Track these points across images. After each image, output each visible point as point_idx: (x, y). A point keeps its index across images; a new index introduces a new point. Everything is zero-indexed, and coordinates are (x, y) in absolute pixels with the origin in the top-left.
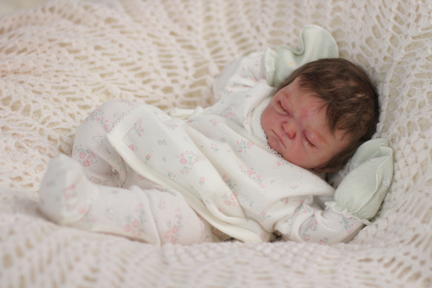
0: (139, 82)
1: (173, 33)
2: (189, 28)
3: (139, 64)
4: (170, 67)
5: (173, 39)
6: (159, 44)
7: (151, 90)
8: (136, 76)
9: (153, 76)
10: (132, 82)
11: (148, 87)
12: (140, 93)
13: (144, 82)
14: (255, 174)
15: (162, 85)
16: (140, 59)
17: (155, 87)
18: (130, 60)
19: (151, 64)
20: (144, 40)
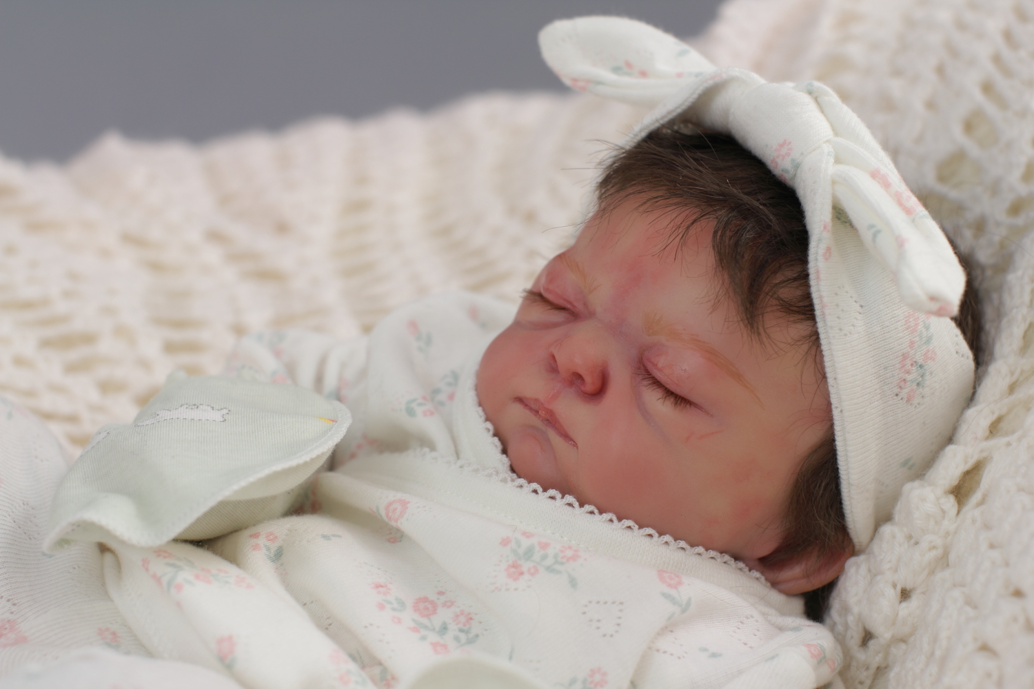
0: (51, 368)
1: (215, 236)
2: (282, 228)
3: (61, 307)
4: (180, 324)
5: (212, 255)
6: (156, 267)
7: (94, 396)
8: (46, 344)
9: (107, 346)
10: (19, 362)
11: (84, 388)
12: (48, 402)
13: (72, 368)
14: (449, 607)
15: (140, 381)
16: (68, 295)
17: (107, 387)
18: (28, 292)
19: (108, 311)
20: (105, 253)
